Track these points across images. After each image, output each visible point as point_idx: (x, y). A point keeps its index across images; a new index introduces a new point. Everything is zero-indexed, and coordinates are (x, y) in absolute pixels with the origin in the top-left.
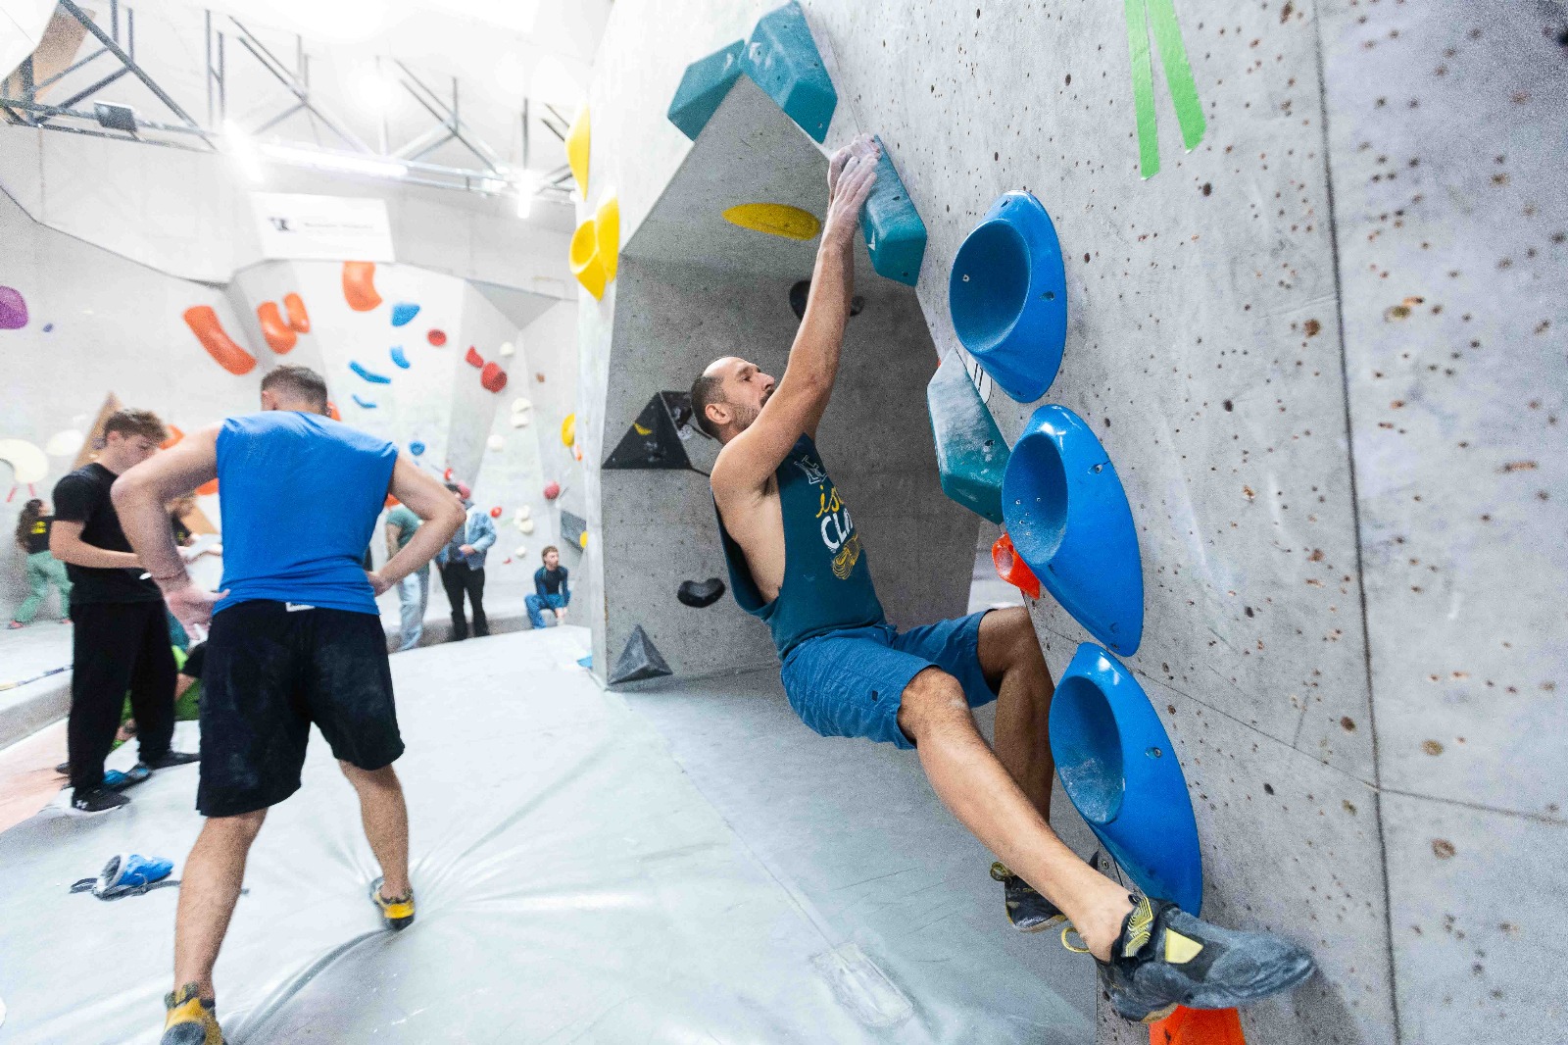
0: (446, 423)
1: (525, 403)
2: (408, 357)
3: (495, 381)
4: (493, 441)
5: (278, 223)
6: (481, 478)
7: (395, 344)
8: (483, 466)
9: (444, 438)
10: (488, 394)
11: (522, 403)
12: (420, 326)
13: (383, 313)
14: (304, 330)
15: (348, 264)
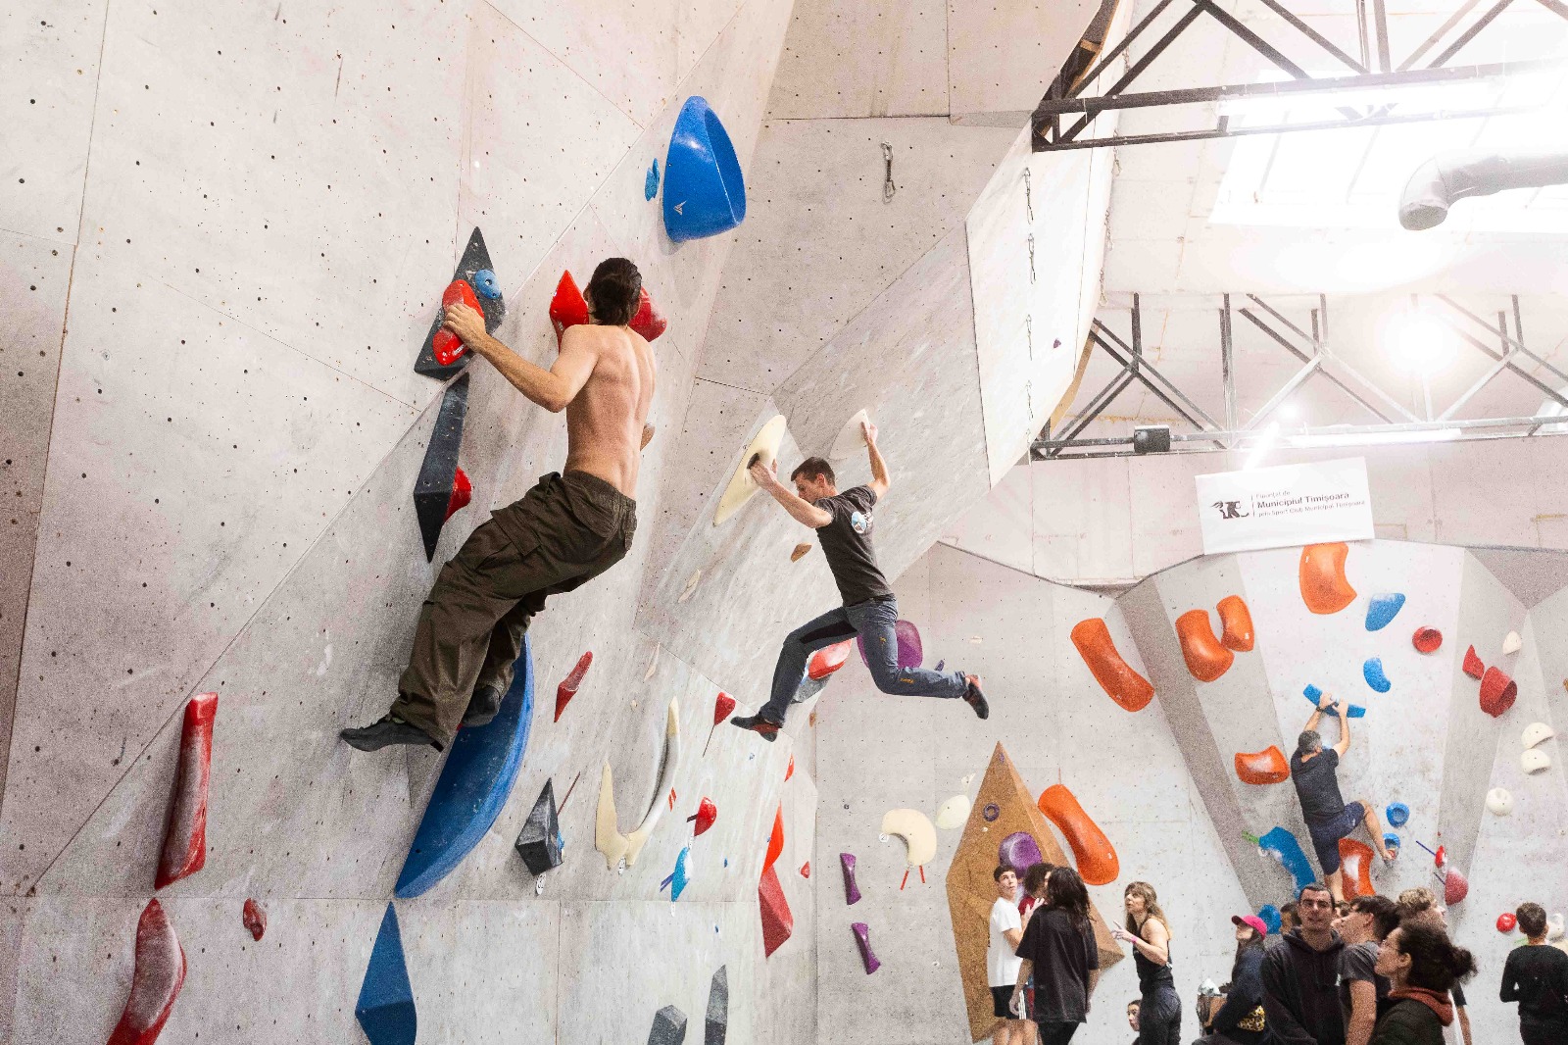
0: (1437, 774)
1: (1544, 730)
2: (1388, 673)
3: (1498, 697)
4: (1495, 798)
5: (1225, 508)
6: (1478, 863)
7: (1368, 656)
8: (1480, 841)
9: (1436, 797)
10: (1487, 717)
11: (1537, 730)
12: (1405, 625)
13: (1356, 612)
14: (1244, 646)
15: (1309, 549)
